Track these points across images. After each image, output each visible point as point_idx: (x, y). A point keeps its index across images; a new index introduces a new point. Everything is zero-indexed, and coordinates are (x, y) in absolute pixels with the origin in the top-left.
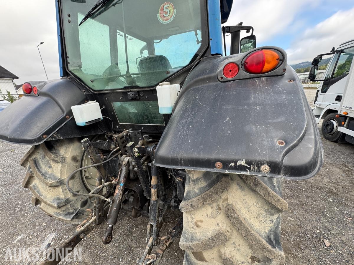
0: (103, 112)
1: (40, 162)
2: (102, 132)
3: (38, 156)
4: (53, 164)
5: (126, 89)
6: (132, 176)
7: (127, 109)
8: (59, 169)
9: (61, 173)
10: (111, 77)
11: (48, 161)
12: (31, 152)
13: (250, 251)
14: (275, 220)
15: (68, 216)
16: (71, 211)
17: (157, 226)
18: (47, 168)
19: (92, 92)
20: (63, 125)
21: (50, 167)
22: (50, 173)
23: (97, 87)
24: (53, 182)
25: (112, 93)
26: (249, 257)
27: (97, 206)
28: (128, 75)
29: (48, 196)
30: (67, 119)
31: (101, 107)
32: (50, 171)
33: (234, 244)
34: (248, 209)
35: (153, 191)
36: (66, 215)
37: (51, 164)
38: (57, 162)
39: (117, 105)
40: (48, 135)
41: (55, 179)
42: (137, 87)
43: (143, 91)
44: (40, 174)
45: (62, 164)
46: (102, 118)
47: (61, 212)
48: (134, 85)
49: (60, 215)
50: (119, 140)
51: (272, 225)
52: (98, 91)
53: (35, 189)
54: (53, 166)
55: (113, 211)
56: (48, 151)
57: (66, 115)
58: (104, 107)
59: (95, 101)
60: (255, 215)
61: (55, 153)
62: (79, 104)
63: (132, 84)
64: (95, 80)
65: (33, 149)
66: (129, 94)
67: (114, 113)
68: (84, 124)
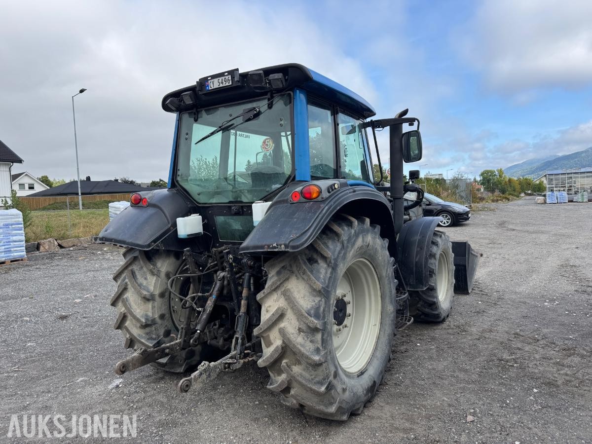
0: (205, 226)
1: (137, 273)
2: (200, 250)
3: (135, 267)
4: (149, 276)
5: (230, 203)
6: (225, 292)
7: (230, 225)
8: (154, 281)
9: (154, 287)
10: (217, 191)
11: (144, 272)
12: (129, 263)
13: (297, 323)
14: (317, 301)
15: (150, 341)
16: (154, 336)
17: (242, 339)
18: (143, 279)
19: (195, 204)
20: (167, 235)
21: (146, 279)
22: (144, 284)
23: (202, 199)
24: (146, 293)
25: (215, 206)
26: (297, 328)
27: (184, 327)
28: (234, 190)
29: (138, 311)
30: (170, 231)
31: (203, 221)
32: (145, 283)
33: (288, 319)
34: (299, 292)
35: (243, 302)
36: (148, 339)
37: (148, 275)
38: (153, 274)
39: (220, 219)
40: (155, 243)
41: (148, 292)
42: (241, 202)
43: (246, 206)
44: (136, 284)
45: (157, 278)
46: (203, 233)
47: (144, 335)
48: (239, 200)
49: (143, 338)
50: (217, 254)
51: (314, 303)
52: (203, 204)
53: (127, 301)
54: (148, 278)
55: (203, 318)
56: (147, 262)
57: (171, 227)
58: (206, 221)
59: (198, 214)
60: (302, 295)
61: (153, 264)
62: (183, 216)
63: (238, 199)
64: (202, 193)
65: (132, 260)
66: (233, 208)
67: (216, 227)
68: (186, 237)
